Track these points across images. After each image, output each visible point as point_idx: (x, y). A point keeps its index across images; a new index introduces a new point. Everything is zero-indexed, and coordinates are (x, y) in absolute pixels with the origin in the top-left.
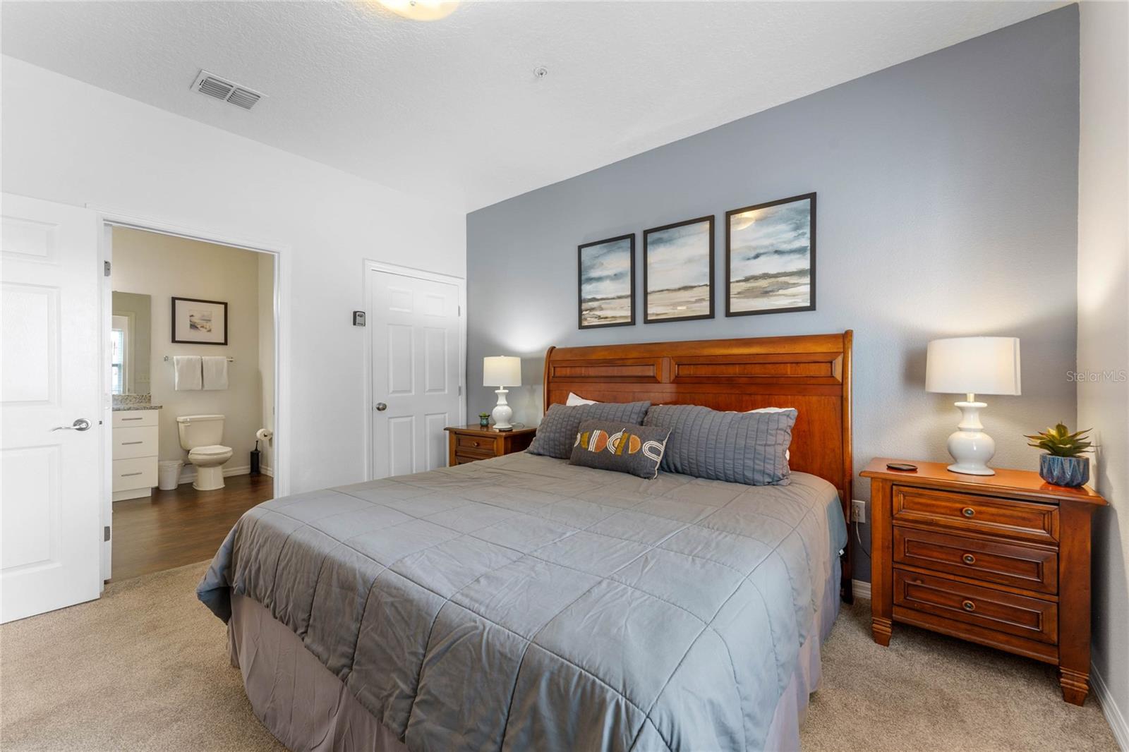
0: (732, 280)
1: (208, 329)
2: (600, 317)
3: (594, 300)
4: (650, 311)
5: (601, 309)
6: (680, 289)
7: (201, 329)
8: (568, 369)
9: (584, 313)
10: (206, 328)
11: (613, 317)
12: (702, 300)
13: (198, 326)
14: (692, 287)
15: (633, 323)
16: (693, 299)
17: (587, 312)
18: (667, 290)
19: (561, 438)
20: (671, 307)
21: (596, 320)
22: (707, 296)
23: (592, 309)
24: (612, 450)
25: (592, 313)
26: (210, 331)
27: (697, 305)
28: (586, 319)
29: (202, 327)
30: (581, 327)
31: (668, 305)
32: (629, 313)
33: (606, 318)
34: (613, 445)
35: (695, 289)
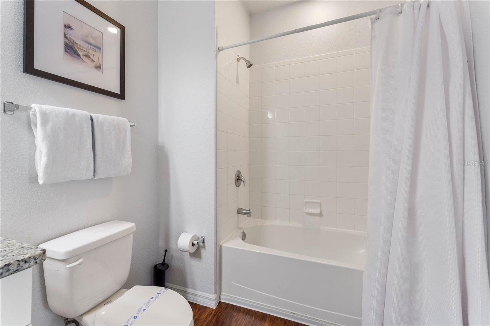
1: (97, 63)
7: (85, 59)
10: (93, 61)
13: (80, 53)
26: (99, 67)
29: (87, 56)
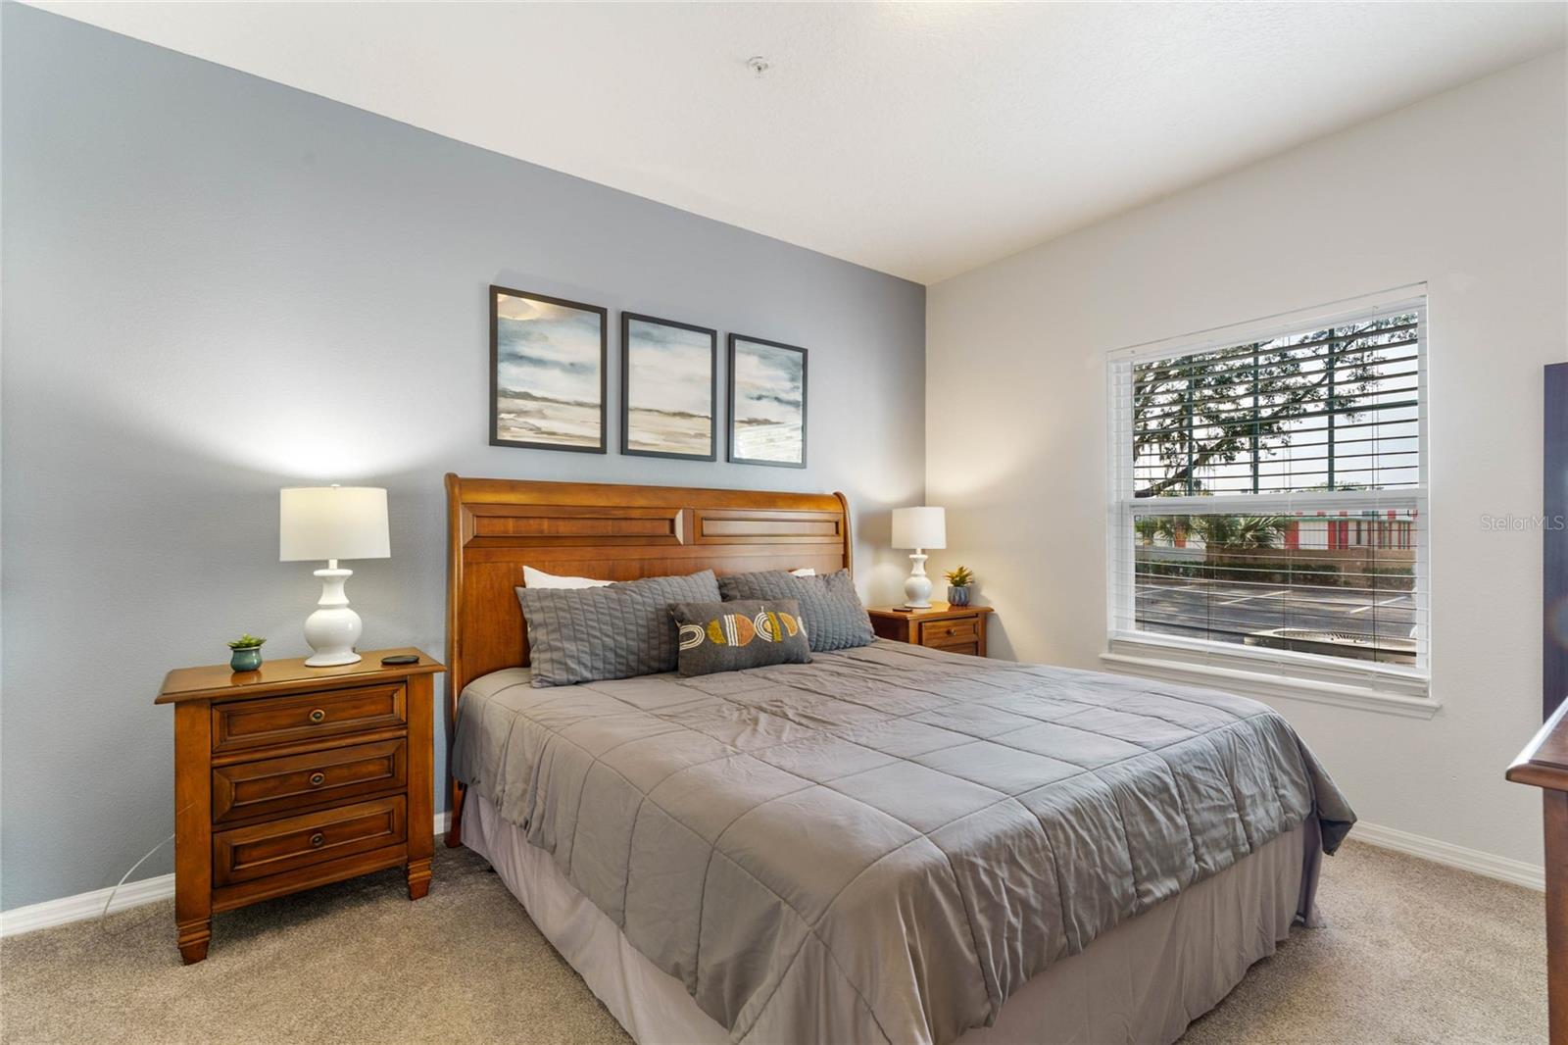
0: (737, 417)
2: (538, 431)
3: (526, 396)
4: (632, 436)
5: (541, 415)
6: (675, 414)
8: (511, 523)
9: (503, 415)
11: (566, 435)
12: (701, 435)
14: (691, 416)
15: (602, 450)
16: (692, 433)
17: (511, 416)
18: (658, 411)
19: (631, 643)
20: (663, 437)
21: (531, 433)
22: (708, 432)
23: (521, 413)
24: (767, 637)
25: (521, 420)
27: (698, 440)
28: (507, 429)
30: (494, 441)
31: (659, 434)
32: (597, 434)
33: (554, 434)
34: (766, 630)
35: (695, 419)
